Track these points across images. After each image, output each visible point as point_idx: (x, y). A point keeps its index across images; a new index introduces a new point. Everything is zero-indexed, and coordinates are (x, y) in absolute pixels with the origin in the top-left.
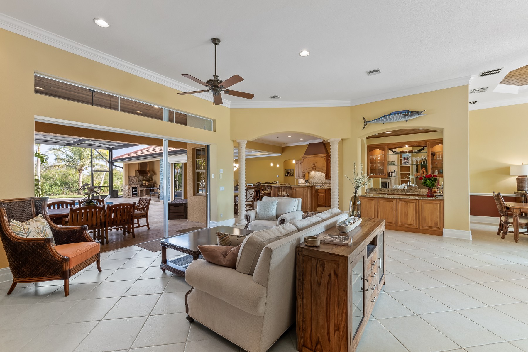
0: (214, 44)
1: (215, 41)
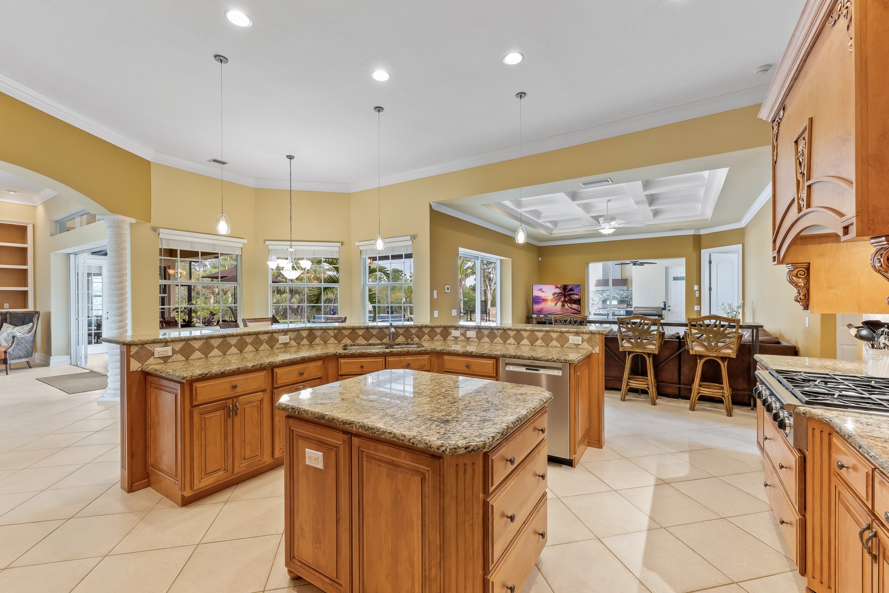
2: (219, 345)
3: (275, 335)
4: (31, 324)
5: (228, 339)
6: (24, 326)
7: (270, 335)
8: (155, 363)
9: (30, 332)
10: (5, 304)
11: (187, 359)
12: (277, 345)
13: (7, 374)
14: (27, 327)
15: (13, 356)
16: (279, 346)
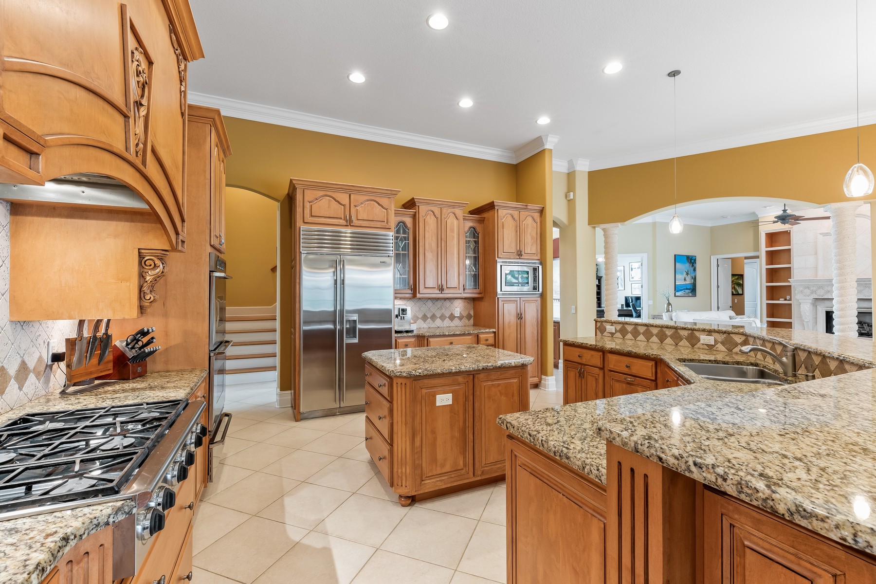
2: (644, 332)
3: (697, 334)
5: (651, 329)
7: (690, 332)
8: (607, 336)
11: (624, 338)
12: (698, 345)
16: (702, 347)
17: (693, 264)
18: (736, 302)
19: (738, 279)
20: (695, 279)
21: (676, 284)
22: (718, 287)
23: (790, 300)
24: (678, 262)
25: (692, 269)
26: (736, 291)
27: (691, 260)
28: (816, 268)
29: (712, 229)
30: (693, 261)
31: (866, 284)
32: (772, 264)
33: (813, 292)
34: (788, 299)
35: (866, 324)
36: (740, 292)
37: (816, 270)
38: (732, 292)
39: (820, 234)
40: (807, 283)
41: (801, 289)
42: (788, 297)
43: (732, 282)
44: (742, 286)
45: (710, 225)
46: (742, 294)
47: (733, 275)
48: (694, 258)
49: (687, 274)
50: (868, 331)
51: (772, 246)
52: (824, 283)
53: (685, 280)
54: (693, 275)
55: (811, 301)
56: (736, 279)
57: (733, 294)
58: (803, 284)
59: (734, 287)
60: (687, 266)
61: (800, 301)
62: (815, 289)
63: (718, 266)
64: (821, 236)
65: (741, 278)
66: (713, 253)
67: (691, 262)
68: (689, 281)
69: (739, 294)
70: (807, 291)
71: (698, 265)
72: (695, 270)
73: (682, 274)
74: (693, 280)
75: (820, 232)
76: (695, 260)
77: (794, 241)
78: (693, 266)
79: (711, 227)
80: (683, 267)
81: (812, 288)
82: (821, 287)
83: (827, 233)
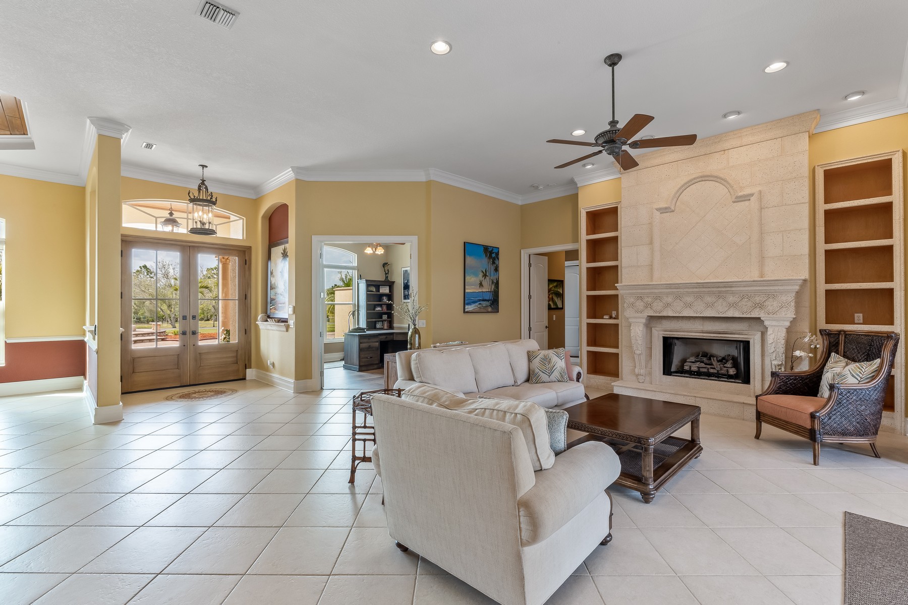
0: (610, 65)
1: (613, 60)
4: (878, 361)
6: (865, 364)
9: (873, 378)
10: (856, 315)
13: (815, 463)
14: (869, 367)
15: (828, 427)
17: (494, 260)
18: (554, 319)
19: (556, 286)
20: (497, 284)
21: (467, 291)
22: (530, 297)
23: (617, 318)
24: (470, 255)
25: (493, 268)
26: (555, 304)
27: (491, 254)
28: (651, 266)
29: (524, 210)
30: (494, 255)
31: (720, 292)
32: (594, 261)
33: (648, 306)
34: (614, 316)
35: (715, 358)
36: (560, 306)
37: (652, 269)
38: (549, 305)
39: (657, 210)
40: (639, 291)
41: (632, 300)
42: (614, 314)
43: (549, 290)
44: (561, 296)
45: (520, 203)
46: (562, 308)
47: (550, 281)
48: (495, 251)
49: (485, 276)
50: (718, 371)
51: (594, 233)
52: (663, 291)
53: (481, 285)
54: (494, 278)
55: (644, 321)
56: (555, 287)
57: (550, 308)
58: (635, 291)
59: (553, 298)
60: (484, 262)
61: (630, 320)
62: (650, 300)
63: (530, 265)
64: (658, 213)
65: (561, 285)
66: (524, 246)
67: (490, 257)
68: (487, 287)
69: (557, 308)
70: (640, 304)
71: (502, 262)
72: (496, 270)
73: (476, 275)
74: (493, 287)
75: (658, 207)
76: (497, 254)
77: (623, 223)
78: (494, 263)
79: (522, 206)
80: (479, 263)
81: (646, 299)
82: (658, 298)
83: (666, 208)
